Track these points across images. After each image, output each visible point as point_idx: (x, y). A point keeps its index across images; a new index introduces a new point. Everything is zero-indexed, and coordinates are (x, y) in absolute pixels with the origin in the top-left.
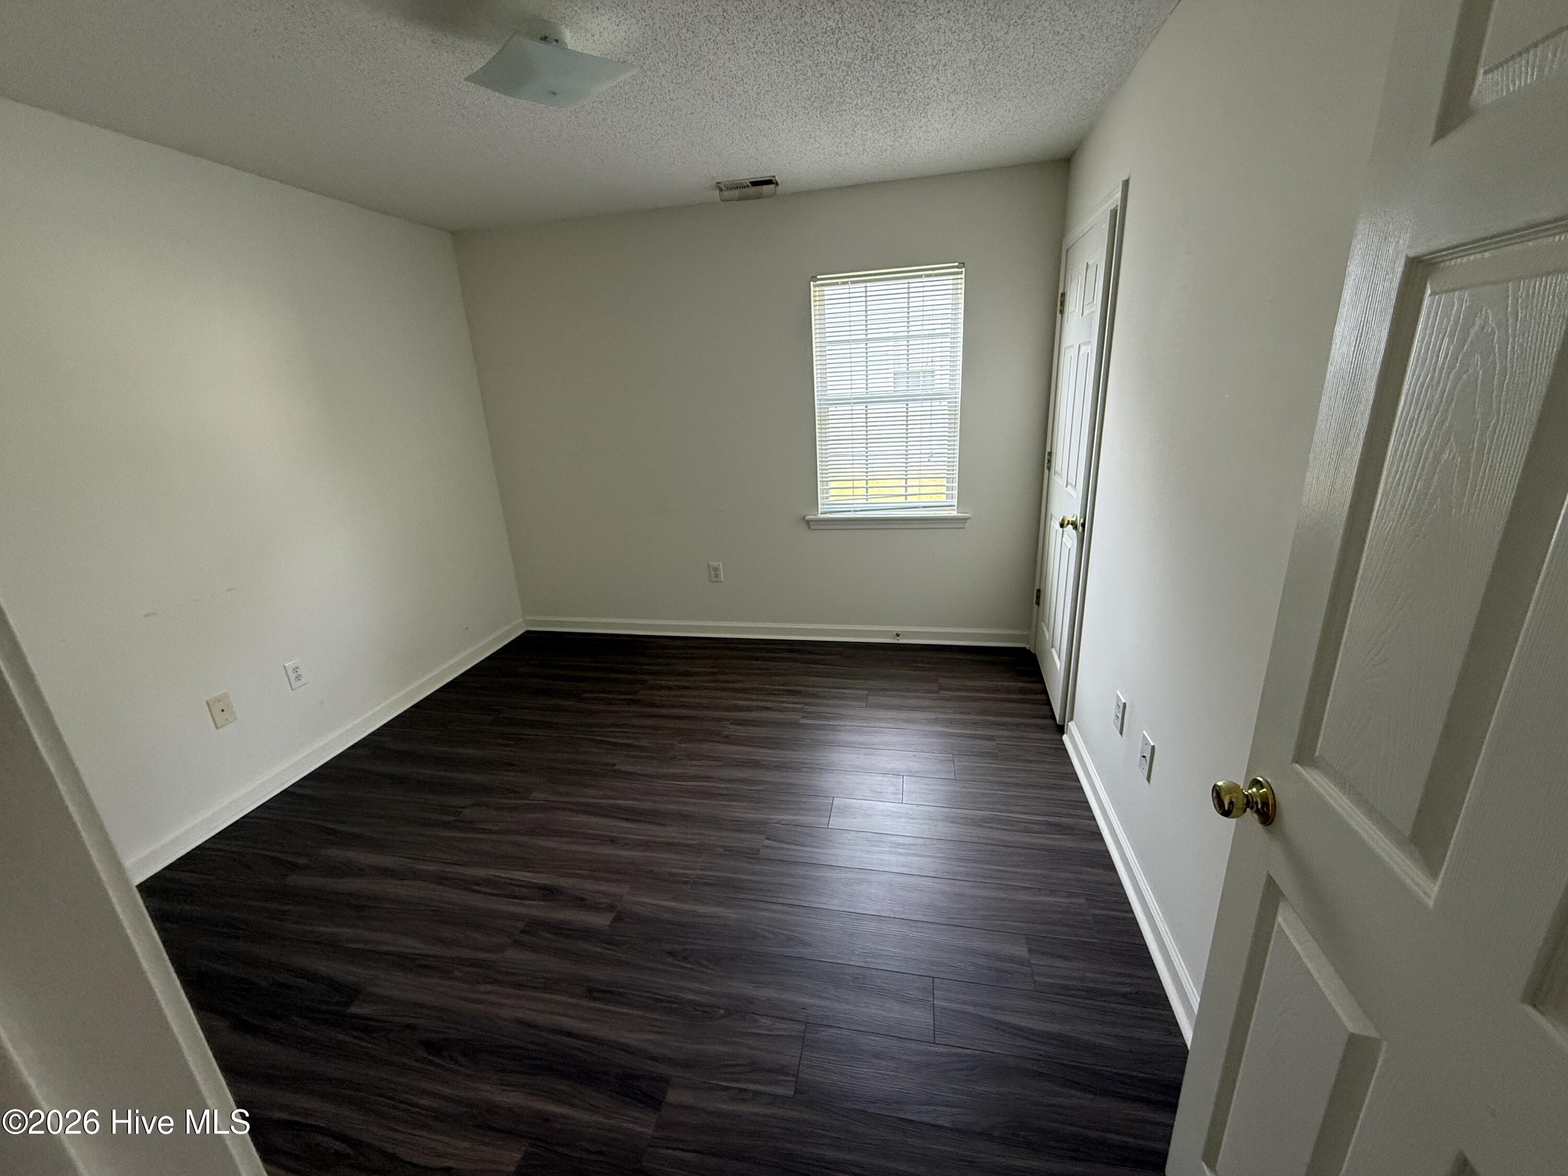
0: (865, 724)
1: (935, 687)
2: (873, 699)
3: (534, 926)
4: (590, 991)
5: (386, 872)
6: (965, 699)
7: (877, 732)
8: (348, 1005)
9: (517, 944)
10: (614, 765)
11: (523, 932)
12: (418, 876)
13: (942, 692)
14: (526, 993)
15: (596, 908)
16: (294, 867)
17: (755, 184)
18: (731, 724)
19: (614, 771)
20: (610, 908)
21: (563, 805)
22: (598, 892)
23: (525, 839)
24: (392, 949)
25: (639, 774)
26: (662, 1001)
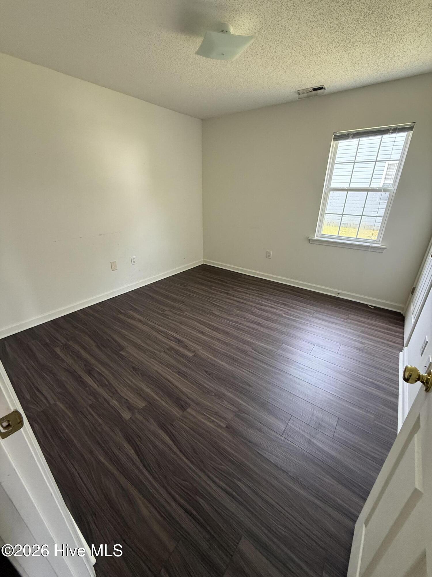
0: (308, 323)
1: (346, 317)
2: (316, 315)
3: (171, 348)
4: (179, 372)
5: (140, 321)
6: (358, 325)
7: (311, 327)
8: (120, 351)
9: (165, 352)
10: (212, 311)
11: (168, 349)
12: (147, 325)
13: (348, 320)
14: (162, 365)
15: (189, 350)
16: (121, 313)
17: (315, 90)
18: (257, 309)
19: (212, 313)
20: (194, 352)
21: (192, 318)
22: (193, 346)
23: (178, 324)
24: (135, 341)
25: (219, 316)
26: (197, 383)
